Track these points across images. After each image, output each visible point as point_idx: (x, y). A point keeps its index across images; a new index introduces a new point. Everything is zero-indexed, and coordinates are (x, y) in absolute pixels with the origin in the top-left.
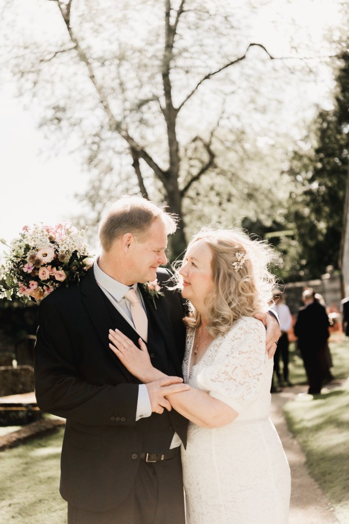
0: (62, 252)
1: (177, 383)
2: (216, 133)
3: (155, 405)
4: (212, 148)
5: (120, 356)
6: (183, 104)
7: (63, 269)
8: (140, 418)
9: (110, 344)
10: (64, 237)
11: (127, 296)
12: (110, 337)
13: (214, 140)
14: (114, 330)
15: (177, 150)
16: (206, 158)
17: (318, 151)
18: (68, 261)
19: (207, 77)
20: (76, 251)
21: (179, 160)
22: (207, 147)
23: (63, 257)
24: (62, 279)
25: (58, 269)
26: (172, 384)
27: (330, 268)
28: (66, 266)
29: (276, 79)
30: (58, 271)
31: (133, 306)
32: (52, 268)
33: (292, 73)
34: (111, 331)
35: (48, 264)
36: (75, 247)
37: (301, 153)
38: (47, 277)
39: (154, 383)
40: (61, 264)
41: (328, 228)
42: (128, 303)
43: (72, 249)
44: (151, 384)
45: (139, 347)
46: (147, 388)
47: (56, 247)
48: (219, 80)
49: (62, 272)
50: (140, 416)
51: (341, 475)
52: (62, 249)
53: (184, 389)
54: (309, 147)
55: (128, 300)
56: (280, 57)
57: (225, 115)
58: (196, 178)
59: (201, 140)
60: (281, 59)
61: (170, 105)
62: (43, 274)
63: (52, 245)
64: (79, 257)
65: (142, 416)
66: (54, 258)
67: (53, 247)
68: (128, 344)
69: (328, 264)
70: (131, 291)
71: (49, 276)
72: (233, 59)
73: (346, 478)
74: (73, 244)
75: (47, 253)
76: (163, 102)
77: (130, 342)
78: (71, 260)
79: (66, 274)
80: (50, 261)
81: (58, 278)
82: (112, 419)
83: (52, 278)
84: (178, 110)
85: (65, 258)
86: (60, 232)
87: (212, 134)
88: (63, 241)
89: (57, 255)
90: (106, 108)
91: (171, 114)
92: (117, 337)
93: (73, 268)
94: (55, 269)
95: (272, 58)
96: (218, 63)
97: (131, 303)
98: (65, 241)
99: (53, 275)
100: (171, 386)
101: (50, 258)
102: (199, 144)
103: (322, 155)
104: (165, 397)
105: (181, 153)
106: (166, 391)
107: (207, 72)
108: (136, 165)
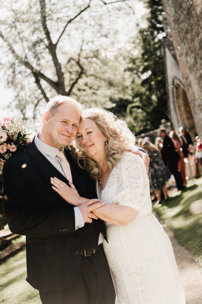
0: (12, 133)
1: (97, 202)
2: (81, 54)
3: (86, 217)
4: (81, 63)
5: (60, 193)
6: (58, 41)
7: (14, 144)
8: (77, 228)
9: (52, 186)
10: (10, 125)
11: (58, 155)
12: (52, 182)
13: (81, 58)
14: (53, 178)
15: (60, 68)
16: (79, 69)
17: (143, 55)
18: (16, 139)
19: (70, 21)
20: (20, 132)
21: (63, 74)
22: (78, 63)
23: (13, 136)
24: (15, 150)
25: (11, 145)
26: (94, 203)
27: (163, 121)
28: (15, 142)
29: (110, 16)
30: (11, 146)
31: (62, 161)
32: (7, 144)
33: (119, 10)
34: (51, 178)
35: (4, 142)
36: (19, 129)
37: (134, 57)
38: (5, 150)
39: (83, 205)
40: (12, 141)
41: (158, 98)
42: (59, 160)
43: (17, 130)
44: (81, 206)
45: (70, 186)
46: (79, 208)
47: (7, 131)
48: (77, 22)
49: (13, 146)
50: (77, 227)
51: (197, 240)
52: (11, 132)
53: (103, 205)
54: (137, 53)
55: (59, 158)
56: (110, 2)
57: (85, 43)
58: (76, 82)
59: (74, 60)
60: (111, 3)
61: (51, 43)
62: (2, 149)
63: (4, 131)
64: (23, 135)
65: (79, 227)
66: (7, 138)
67: (5, 132)
68: (63, 185)
69: (162, 119)
70: (61, 152)
71: (6, 150)
72: (83, 8)
73: (201, 240)
74: (18, 128)
75: (2, 136)
76: (46, 42)
77: (65, 184)
78: (18, 138)
79: (16, 146)
80: (5, 140)
81: (11, 150)
82: (60, 231)
83: (8, 151)
84: (56, 45)
85: (14, 137)
86: (7, 123)
87: (79, 55)
88: (11, 127)
89: (9, 136)
90: (13, 52)
91: (52, 48)
92: (56, 181)
93: (20, 142)
94: (9, 145)
95: (105, 4)
96: (74, 12)
97: (61, 159)
98: (12, 127)
99: (8, 149)
100: (94, 205)
101: (5, 139)
102: (73, 62)
103: (146, 57)
104: (91, 212)
105: (63, 70)
106: (92, 208)
107: (69, 19)
108: (37, 82)
